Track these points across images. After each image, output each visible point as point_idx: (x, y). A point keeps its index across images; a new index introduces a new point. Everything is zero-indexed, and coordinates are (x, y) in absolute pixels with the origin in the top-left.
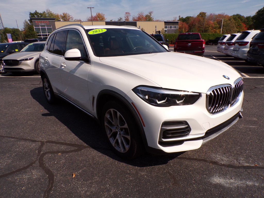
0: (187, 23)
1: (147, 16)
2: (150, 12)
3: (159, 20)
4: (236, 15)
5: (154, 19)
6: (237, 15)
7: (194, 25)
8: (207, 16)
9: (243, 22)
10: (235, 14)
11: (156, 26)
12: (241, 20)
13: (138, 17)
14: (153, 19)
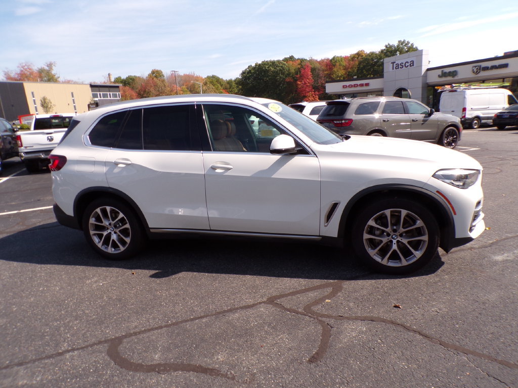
0: (133, 88)
1: (41, 71)
2: (49, 63)
3: (72, 81)
4: (211, 77)
5: (61, 79)
6: (213, 77)
7: (148, 92)
8: (165, 76)
9: (224, 89)
10: (211, 75)
11: (72, 93)
12: (222, 86)
13: (19, 72)
14: (59, 77)
